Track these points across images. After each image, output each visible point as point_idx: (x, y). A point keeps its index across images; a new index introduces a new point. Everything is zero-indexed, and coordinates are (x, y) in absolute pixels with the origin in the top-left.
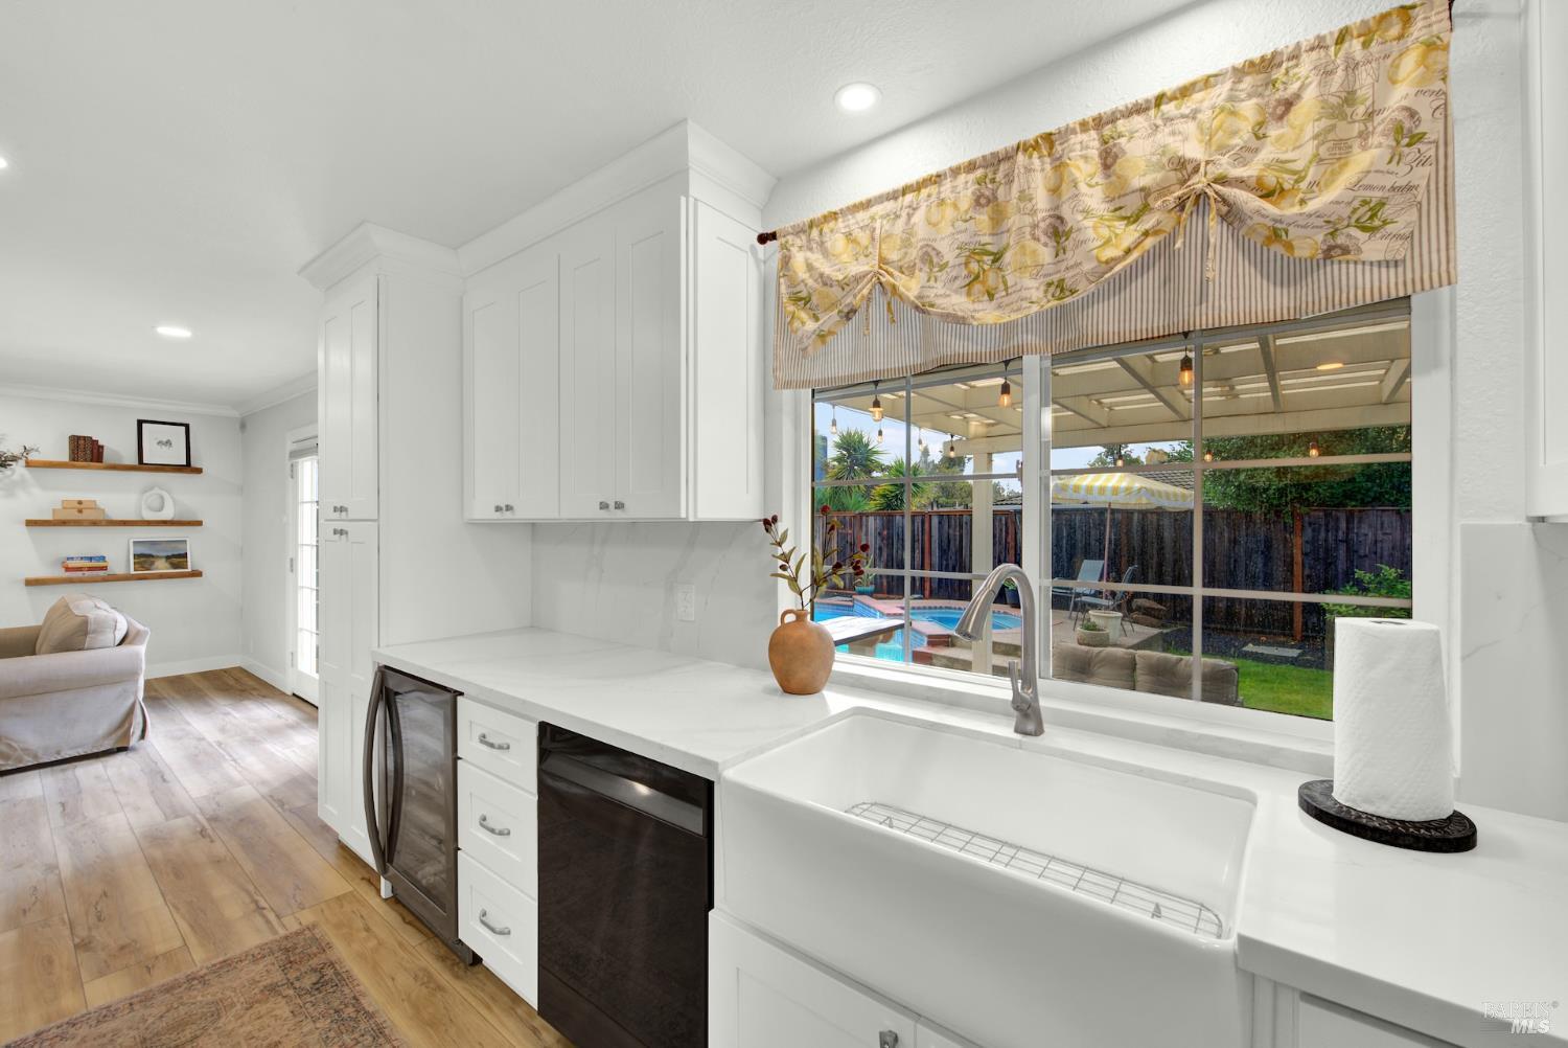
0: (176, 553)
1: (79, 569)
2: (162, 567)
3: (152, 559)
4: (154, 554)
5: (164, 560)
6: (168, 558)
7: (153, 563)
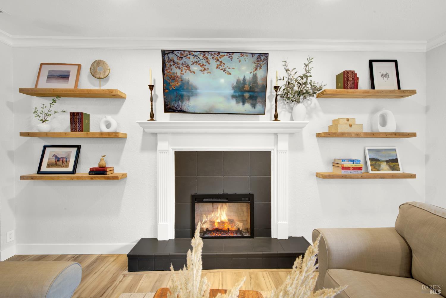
0: (391, 158)
1: (348, 168)
2: (385, 169)
3: (379, 163)
4: (380, 159)
5: (385, 163)
6: (387, 162)
7: (380, 165)
